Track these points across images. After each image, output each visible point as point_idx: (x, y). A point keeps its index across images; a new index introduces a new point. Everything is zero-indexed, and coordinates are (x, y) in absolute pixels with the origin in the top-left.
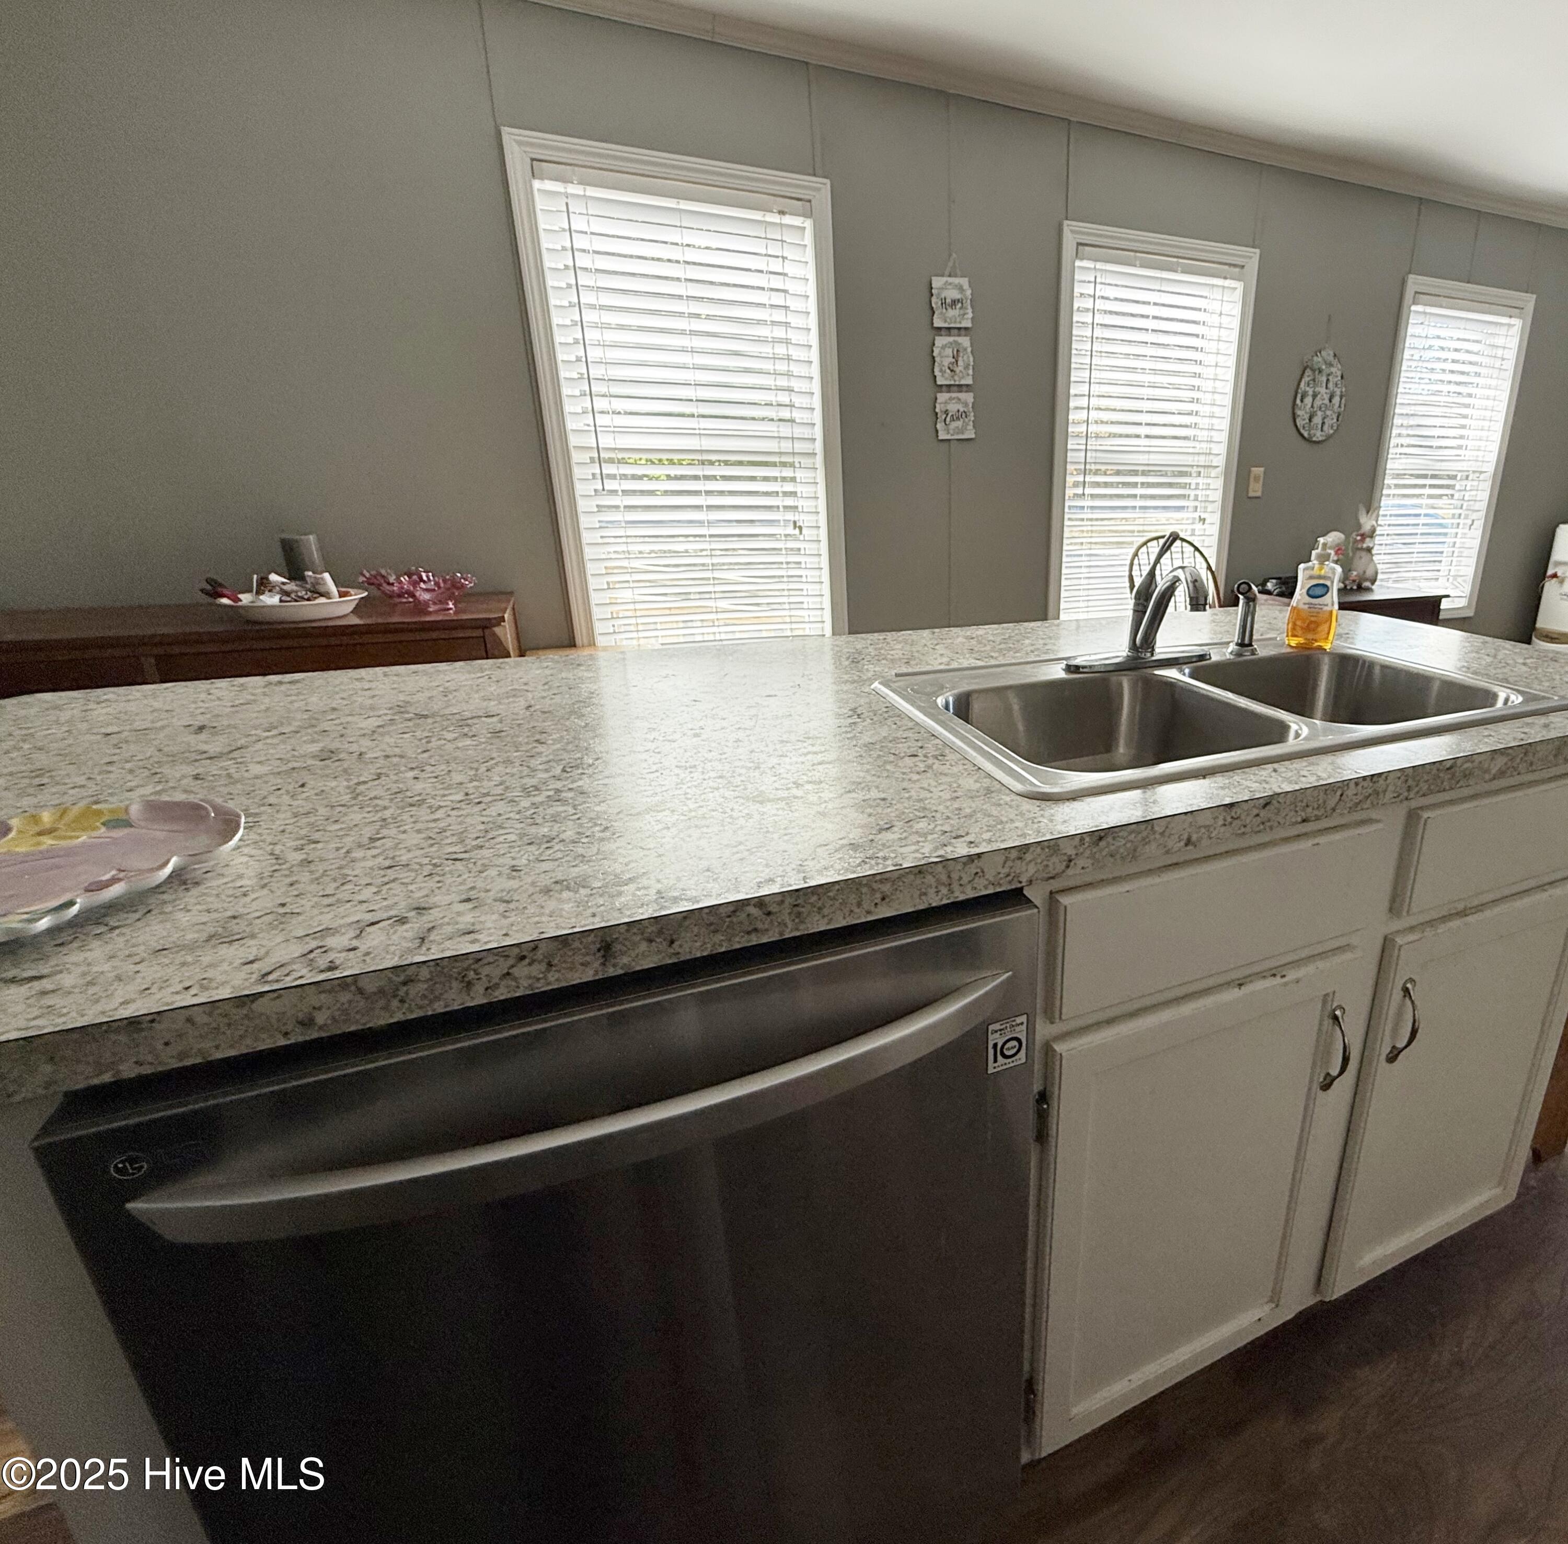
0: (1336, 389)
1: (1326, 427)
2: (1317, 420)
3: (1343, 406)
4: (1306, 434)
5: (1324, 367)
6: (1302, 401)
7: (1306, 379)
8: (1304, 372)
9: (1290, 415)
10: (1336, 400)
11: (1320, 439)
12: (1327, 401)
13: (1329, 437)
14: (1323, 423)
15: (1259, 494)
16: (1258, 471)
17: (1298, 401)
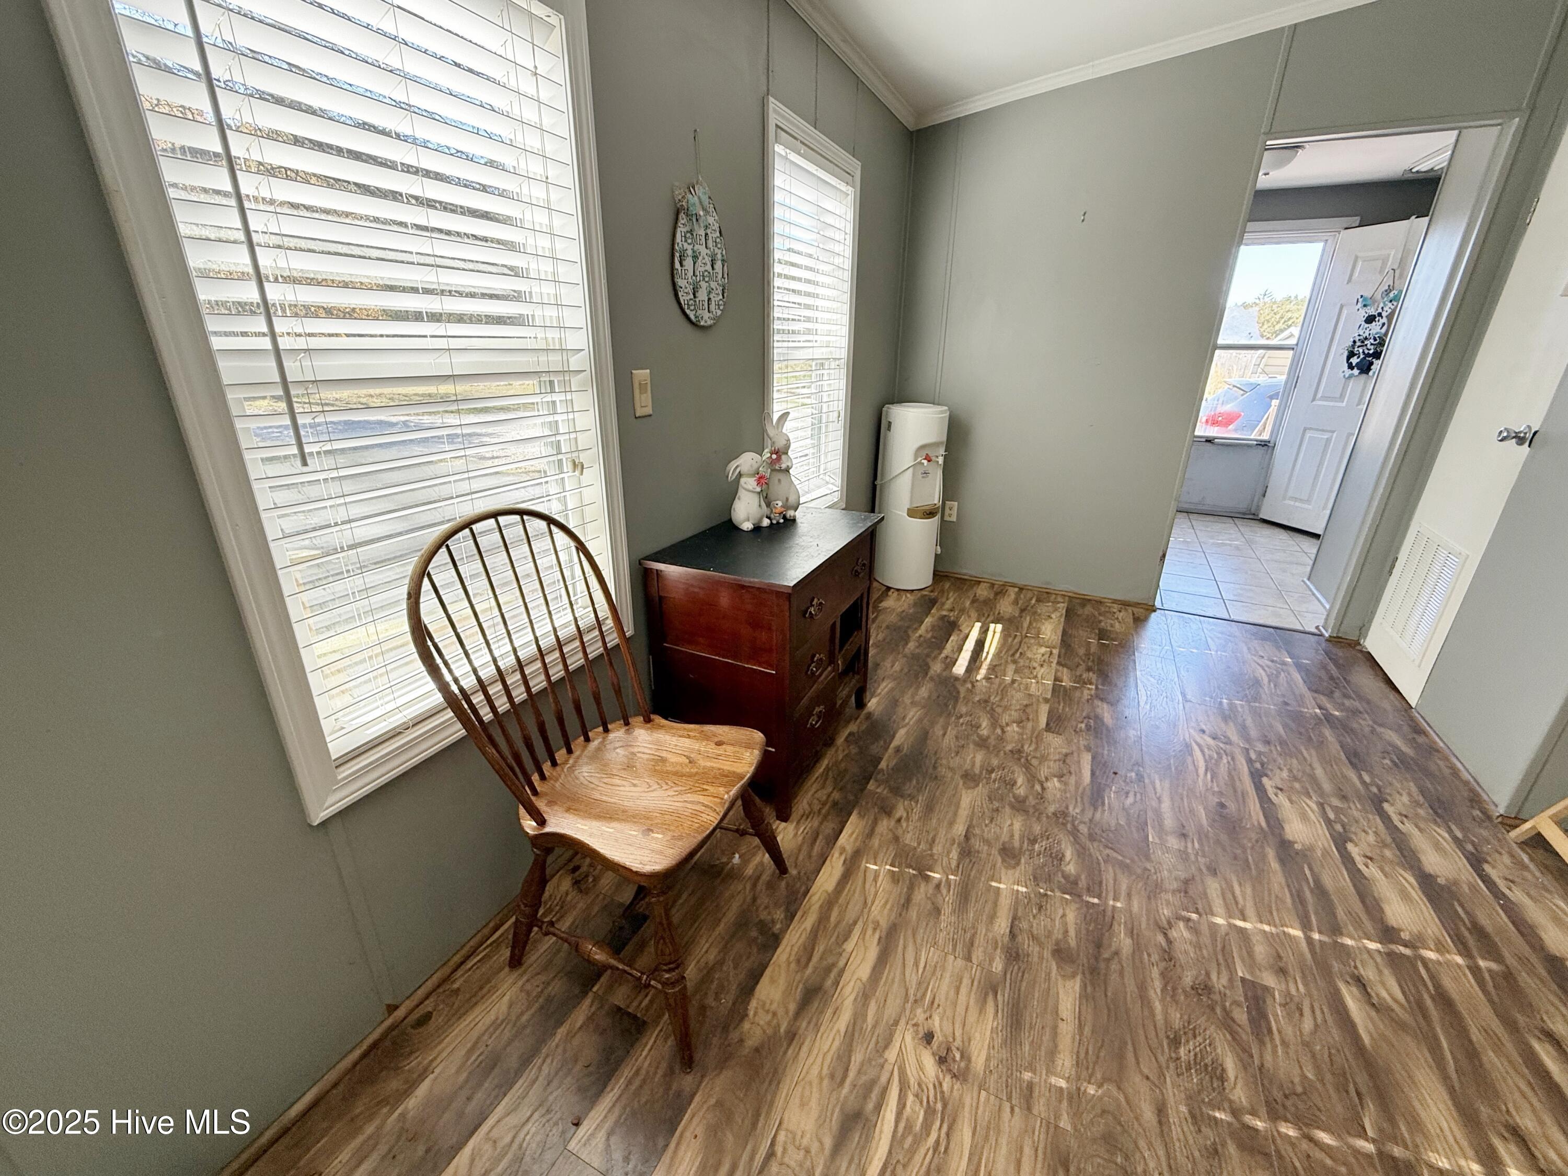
0: (717, 250)
1: (713, 307)
2: (702, 295)
3: (726, 276)
4: (692, 317)
5: (702, 213)
6: (681, 265)
7: (681, 230)
8: (677, 219)
9: (670, 288)
10: (718, 265)
11: (710, 322)
12: (709, 267)
13: (717, 319)
14: (709, 299)
15: (648, 410)
16: (642, 375)
17: (677, 265)
